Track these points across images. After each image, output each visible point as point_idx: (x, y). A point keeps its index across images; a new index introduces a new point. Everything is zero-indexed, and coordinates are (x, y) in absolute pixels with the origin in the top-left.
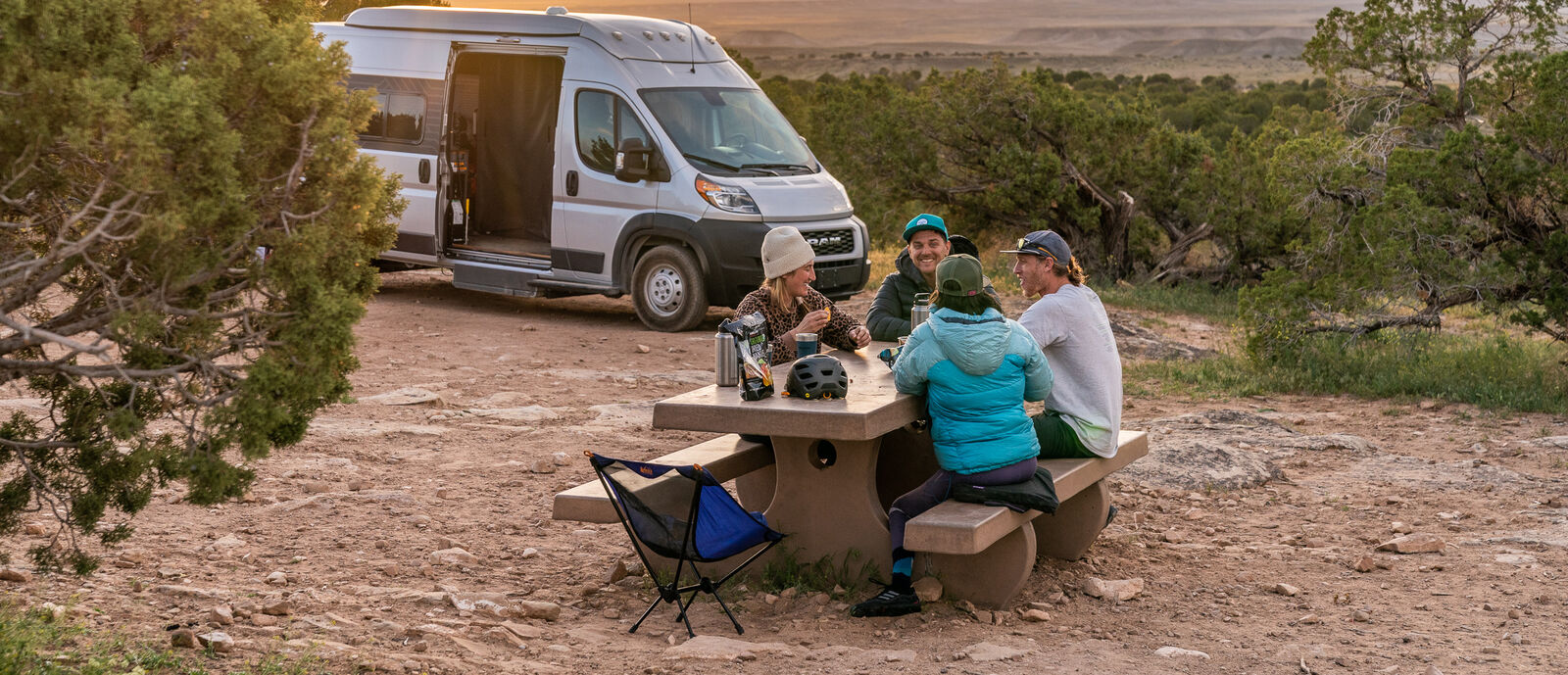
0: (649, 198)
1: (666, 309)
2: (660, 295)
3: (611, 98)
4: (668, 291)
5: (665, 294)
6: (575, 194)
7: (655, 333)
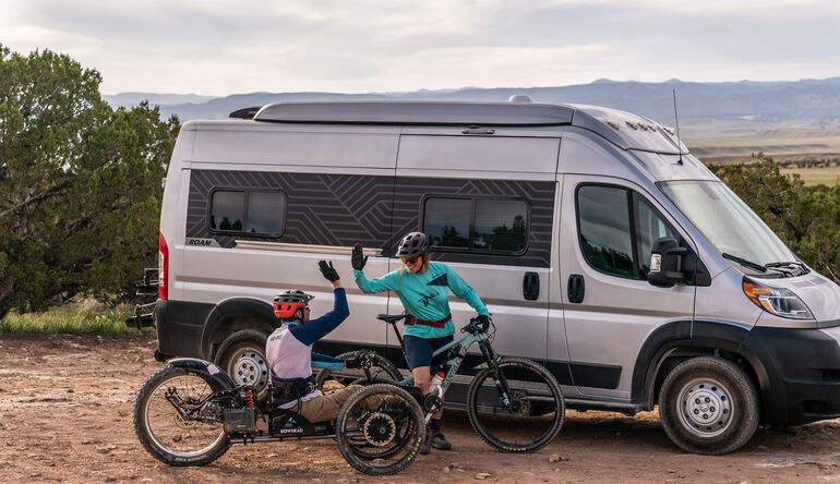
0: (682, 303)
1: (709, 429)
2: (701, 414)
3: (624, 193)
4: (712, 409)
5: (709, 413)
6: (580, 300)
7: (694, 455)
